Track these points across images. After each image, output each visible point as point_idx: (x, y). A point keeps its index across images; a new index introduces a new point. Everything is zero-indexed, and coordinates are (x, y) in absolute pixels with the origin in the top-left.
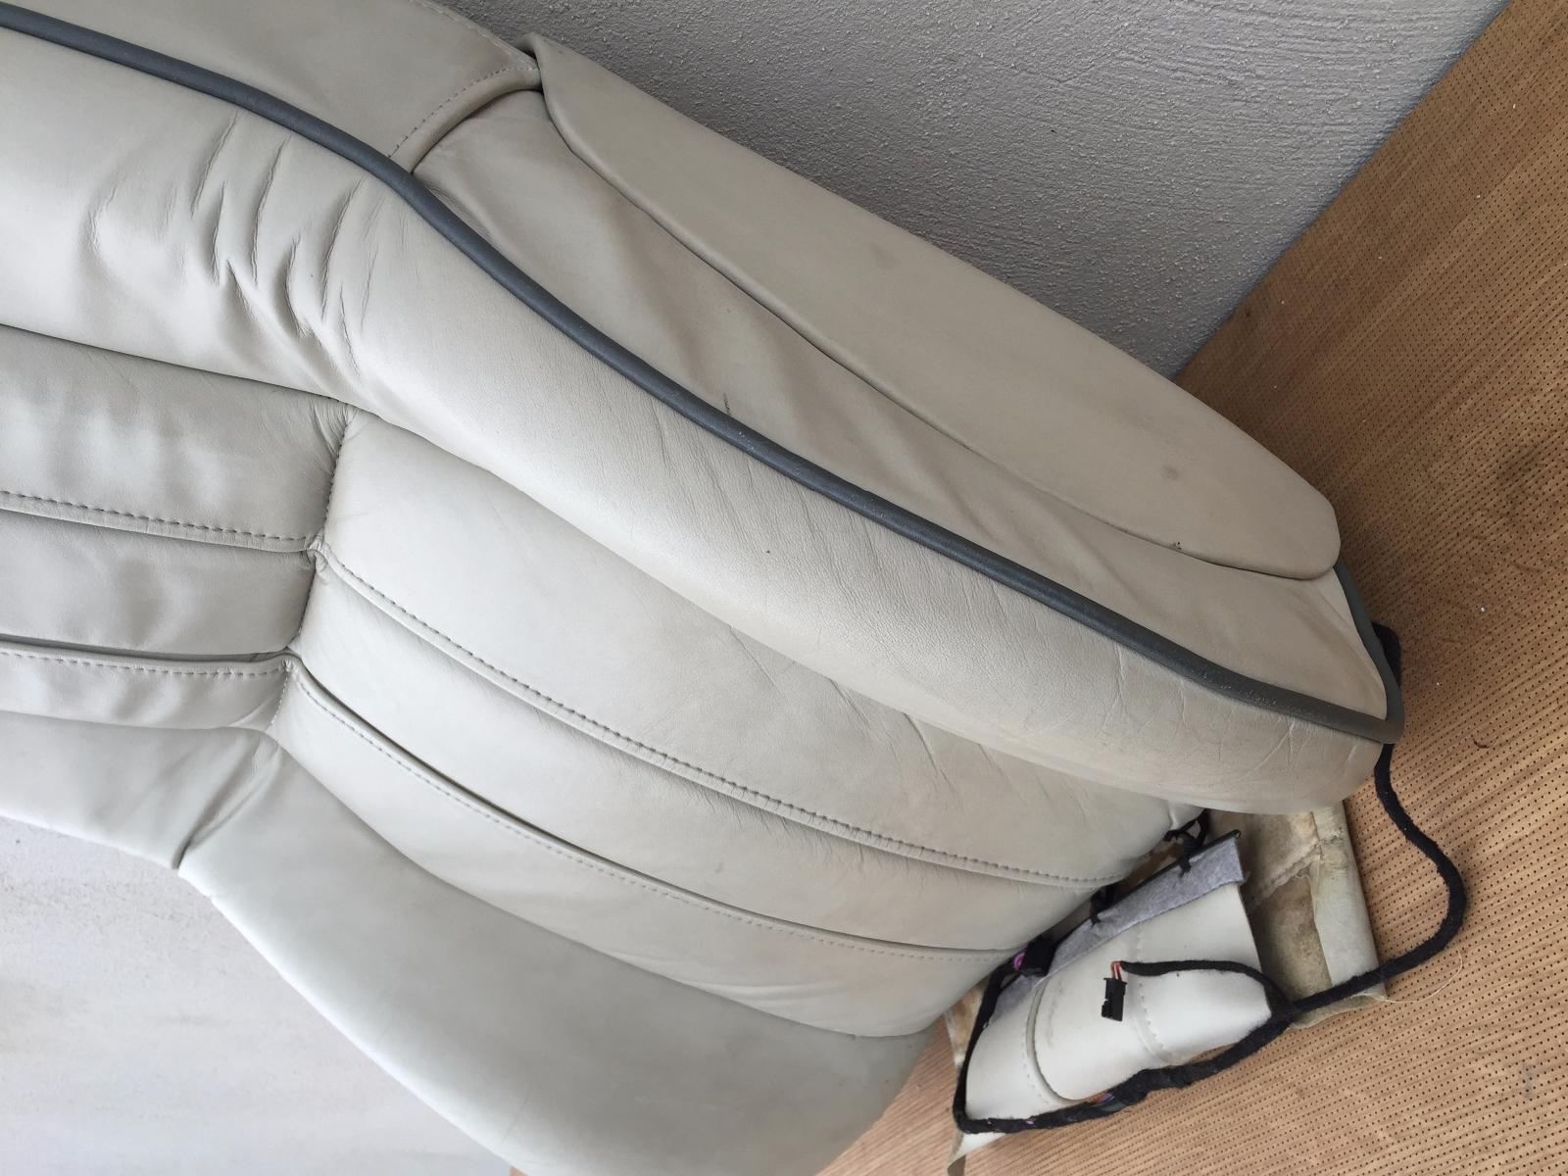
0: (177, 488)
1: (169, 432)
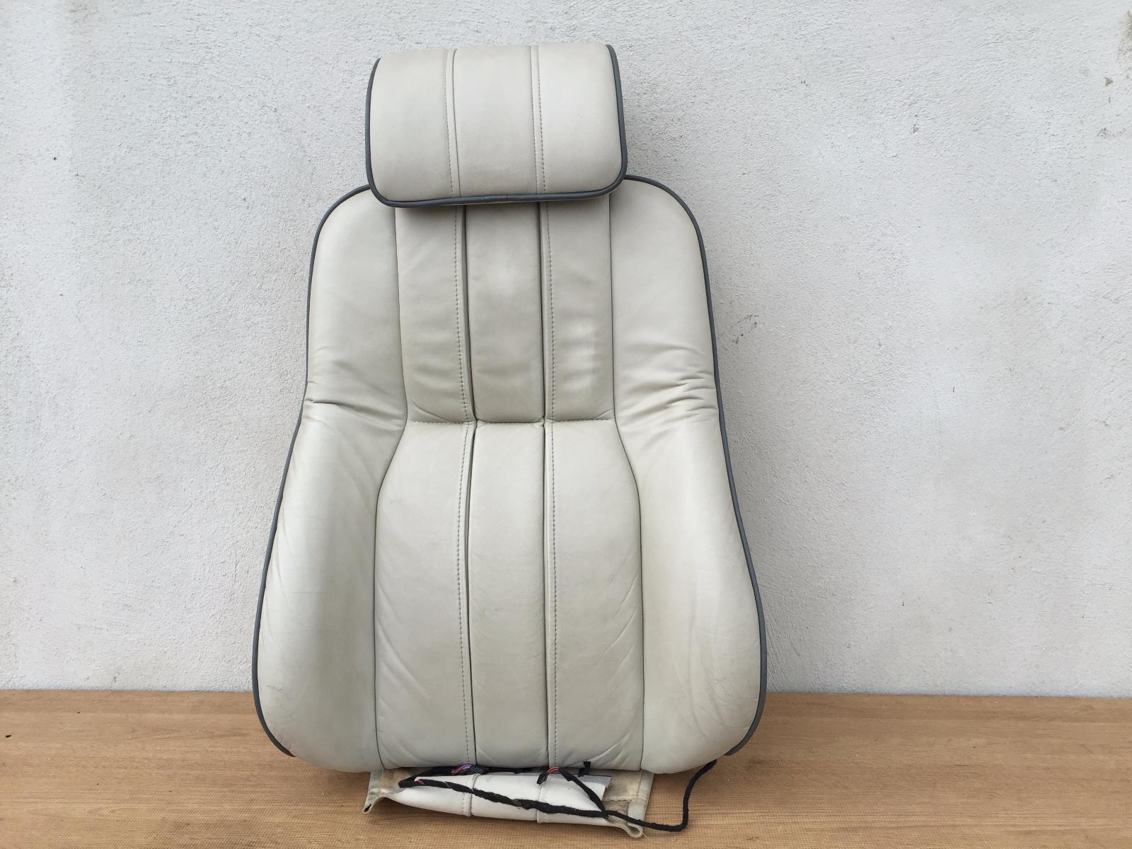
0: (569, 376)
1: (594, 371)
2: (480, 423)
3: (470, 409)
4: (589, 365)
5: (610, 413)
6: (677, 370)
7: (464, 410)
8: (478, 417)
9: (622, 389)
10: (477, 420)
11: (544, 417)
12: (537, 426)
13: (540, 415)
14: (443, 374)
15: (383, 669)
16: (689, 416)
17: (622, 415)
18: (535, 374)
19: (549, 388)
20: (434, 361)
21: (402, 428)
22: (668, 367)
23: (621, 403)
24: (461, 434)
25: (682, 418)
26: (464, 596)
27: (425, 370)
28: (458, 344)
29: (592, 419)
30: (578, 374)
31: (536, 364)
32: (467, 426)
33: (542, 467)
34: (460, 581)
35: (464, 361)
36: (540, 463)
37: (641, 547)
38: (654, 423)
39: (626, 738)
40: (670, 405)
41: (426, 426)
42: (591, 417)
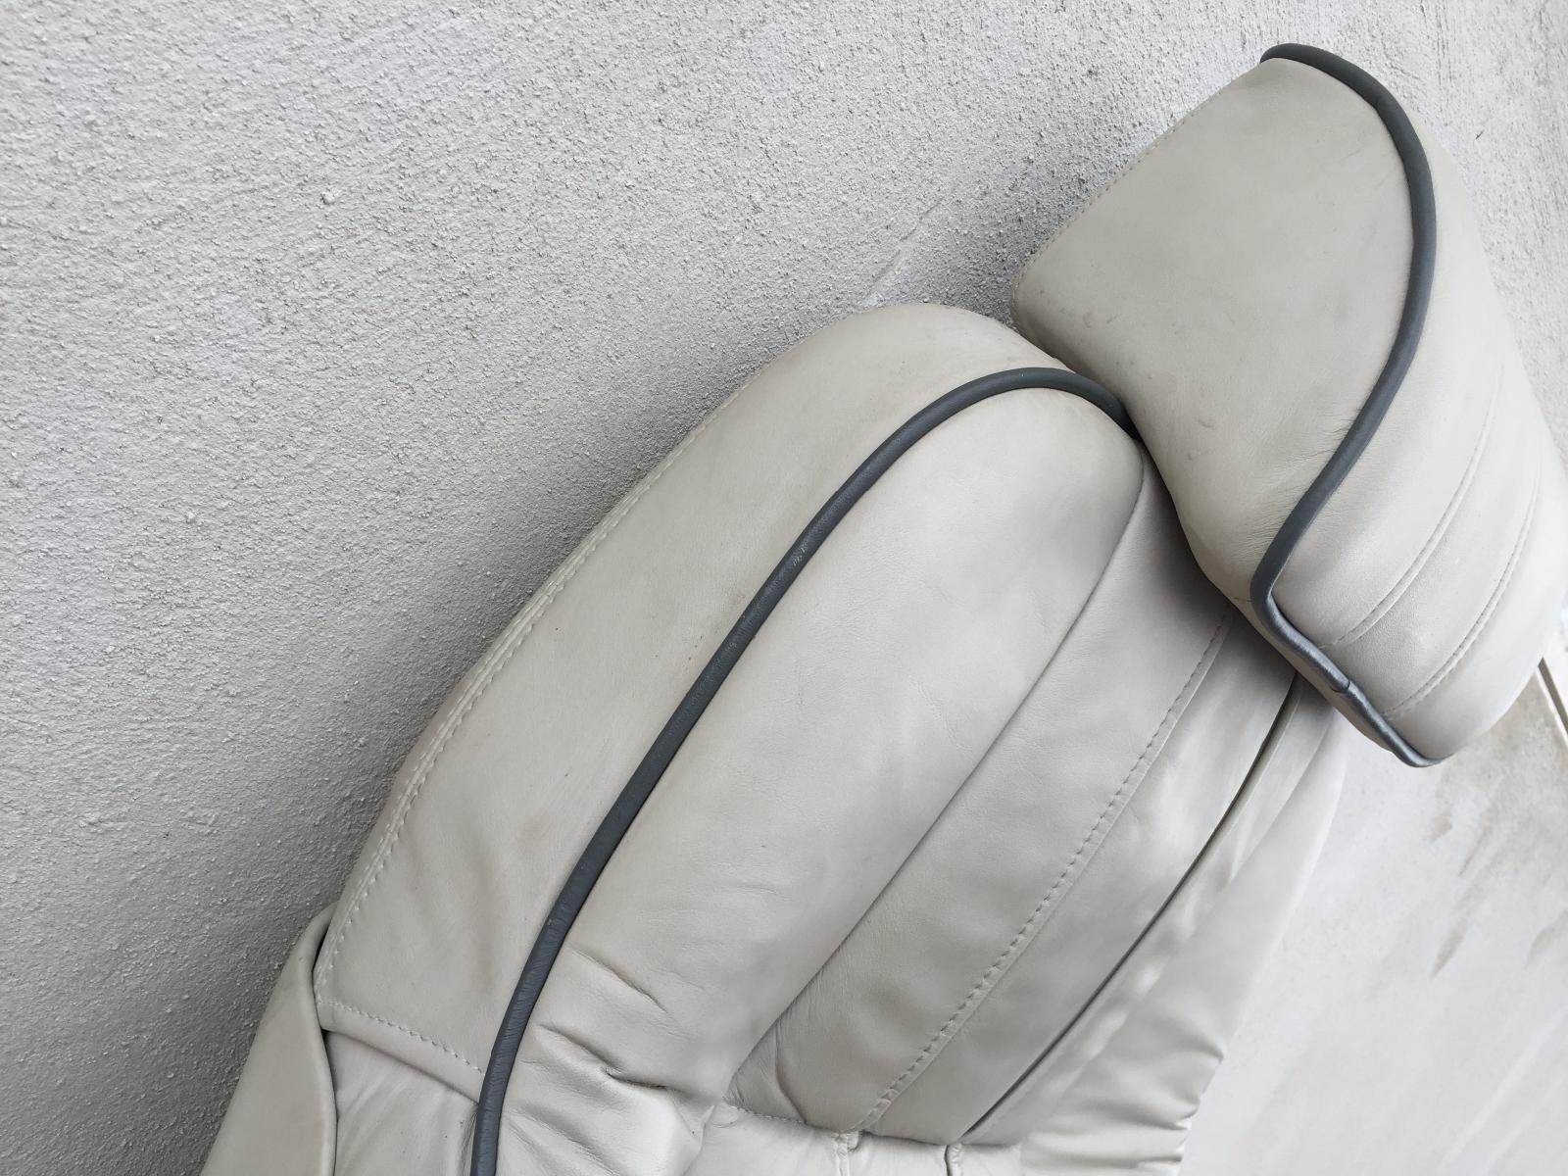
3: (882, 1112)
7: (871, 1110)
13: (960, 1136)
19: (1027, 1086)
20: (925, 986)
27: (889, 1002)
28: (998, 959)
35: (975, 1006)
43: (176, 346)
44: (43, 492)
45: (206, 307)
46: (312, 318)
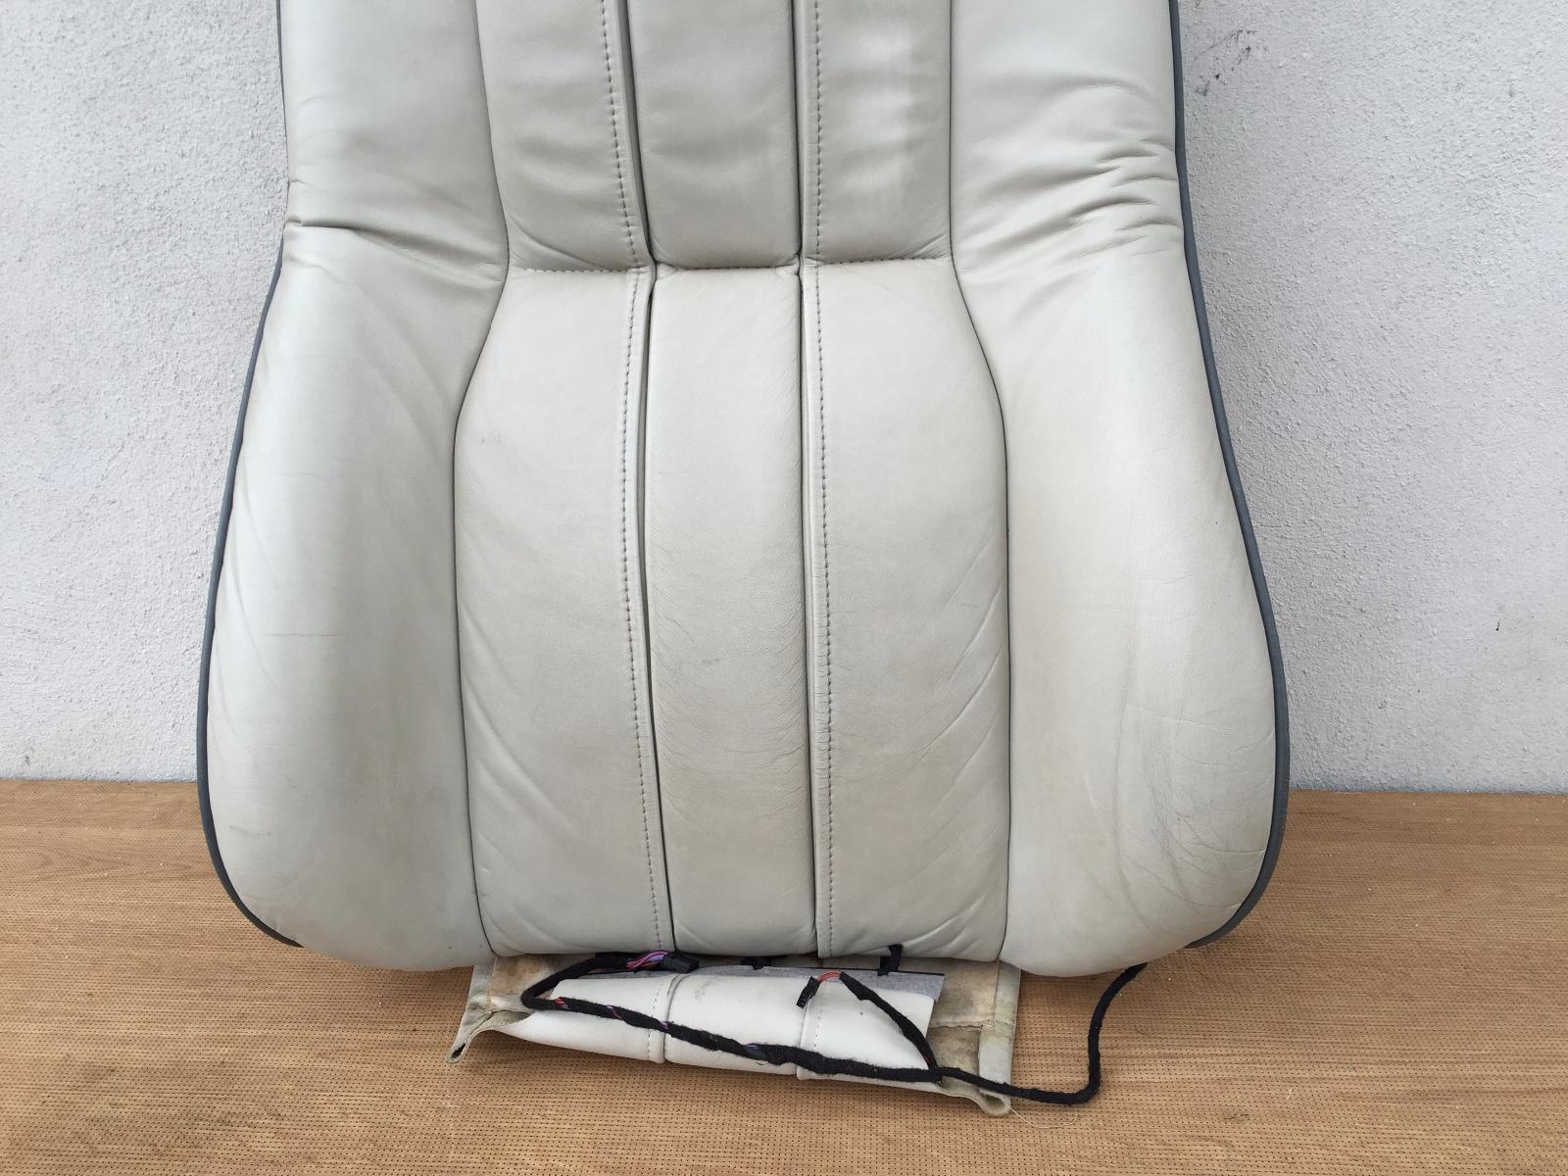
0: (856, 158)
1: (910, 146)
2: (662, 271)
3: (639, 238)
4: (897, 133)
5: (942, 243)
6: (1095, 136)
7: (627, 240)
8: (659, 256)
9: (968, 186)
10: (656, 263)
11: (799, 253)
12: (785, 274)
13: (793, 251)
14: (579, 158)
15: (482, 778)
16: (1121, 242)
17: (968, 246)
18: (779, 156)
19: (810, 185)
20: (560, 129)
21: (499, 283)
22: (1075, 132)
23: (966, 220)
24: (624, 292)
25: (1104, 247)
26: (638, 634)
27: (540, 150)
28: (608, 85)
29: (902, 258)
30: (877, 154)
31: (781, 131)
32: (634, 276)
33: (795, 364)
34: (630, 604)
35: (623, 127)
36: (794, 356)
37: (1008, 530)
38: (1042, 261)
39: (973, 908)
40: (1077, 219)
41: (550, 277)
42: (901, 253)
43: (189, 61)
44: (194, 153)
45: (187, 38)
46: (225, 14)
